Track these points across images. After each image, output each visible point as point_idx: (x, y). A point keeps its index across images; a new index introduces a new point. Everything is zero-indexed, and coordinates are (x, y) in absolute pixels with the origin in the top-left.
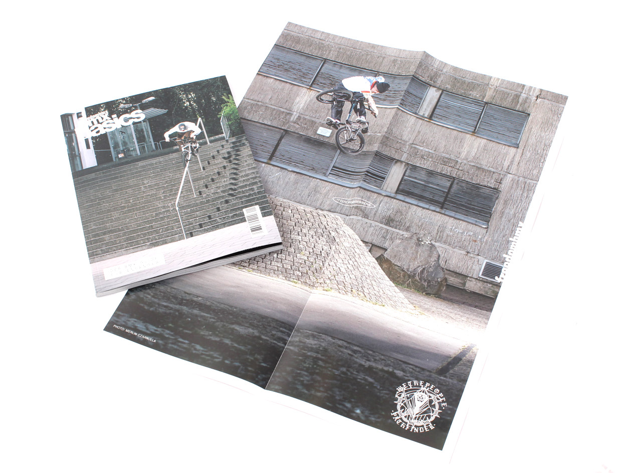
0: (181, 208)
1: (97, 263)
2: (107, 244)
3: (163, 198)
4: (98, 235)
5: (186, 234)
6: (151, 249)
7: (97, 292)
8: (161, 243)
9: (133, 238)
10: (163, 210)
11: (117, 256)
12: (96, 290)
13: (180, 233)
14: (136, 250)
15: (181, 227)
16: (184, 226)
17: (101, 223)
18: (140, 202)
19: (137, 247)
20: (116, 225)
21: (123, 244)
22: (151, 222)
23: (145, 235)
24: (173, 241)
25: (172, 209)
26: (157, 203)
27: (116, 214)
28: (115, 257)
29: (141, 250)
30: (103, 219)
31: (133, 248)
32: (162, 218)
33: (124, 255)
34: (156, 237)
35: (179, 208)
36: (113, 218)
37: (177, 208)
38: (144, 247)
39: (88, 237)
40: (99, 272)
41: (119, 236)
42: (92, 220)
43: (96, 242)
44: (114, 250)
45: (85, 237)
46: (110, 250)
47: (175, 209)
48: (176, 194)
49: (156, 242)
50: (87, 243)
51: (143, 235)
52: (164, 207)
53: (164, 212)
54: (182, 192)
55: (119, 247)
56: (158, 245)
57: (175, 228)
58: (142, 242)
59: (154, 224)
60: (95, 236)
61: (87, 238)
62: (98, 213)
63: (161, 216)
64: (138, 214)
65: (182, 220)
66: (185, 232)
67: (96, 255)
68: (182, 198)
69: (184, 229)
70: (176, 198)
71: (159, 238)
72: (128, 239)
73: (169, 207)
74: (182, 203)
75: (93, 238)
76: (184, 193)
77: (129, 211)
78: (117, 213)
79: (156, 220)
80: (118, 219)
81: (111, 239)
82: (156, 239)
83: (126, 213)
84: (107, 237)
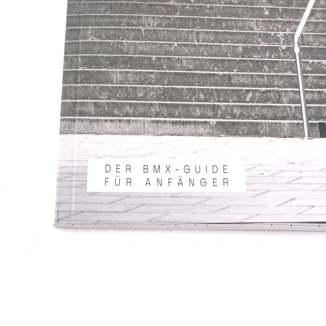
0: (307, 52)
1: (77, 136)
2: (113, 93)
3: (267, 13)
4: (96, 62)
5: (311, 125)
6: (219, 139)
7: (58, 220)
8: (245, 129)
9: (178, 95)
10: (263, 44)
11: (130, 133)
12: (58, 212)
13: (295, 118)
14: (180, 129)
15: (299, 102)
16: (307, 102)
17: (111, 33)
18: (211, 8)
19: (184, 123)
20: (145, 48)
21: (151, 105)
22: (230, 65)
23: (209, 95)
24: (274, 132)
25: (284, 47)
26: (252, 22)
27: (151, 21)
28: (125, 134)
29: (192, 135)
30: (119, 24)
31: (174, 123)
32: (258, 65)
33: (148, 133)
34: (235, 111)
35: (301, 49)
36: (142, 29)
37: (297, 50)
38: (201, 129)
39: (72, 59)
40: (75, 164)
41: (146, 80)
42: (93, 20)
43: (88, 78)
44: (127, 115)
45: (66, 59)
46: (116, 112)
47: (291, 50)
48: (300, 13)
49: (234, 123)
50: (65, 74)
51: (205, 95)
52: (266, 38)
53: (264, 49)
54: (313, 13)
55: (141, 110)
56: (236, 134)
57: (285, 99)
58: (198, 112)
59: (235, 72)
60: (88, 62)
61: (69, 61)
62: (111, 7)
63: (256, 58)
64: (201, 36)
65: (305, 85)
66: (309, 118)
67: (82, 113)
68: (312, 27)
69: (307, 108)
70: (298, 23)
71: (242, 116)
72: (165, 94)
73: (278, 40)
74: (311, 39)
75: (83, 65)
76: (318, 15)
77: (184, 23)
78: (154, 18)
79: (241, 66)
80: (152, 35)
81: (127, 81)
82: (234, 116)
83: (174, 26)
84: (116, 73)
